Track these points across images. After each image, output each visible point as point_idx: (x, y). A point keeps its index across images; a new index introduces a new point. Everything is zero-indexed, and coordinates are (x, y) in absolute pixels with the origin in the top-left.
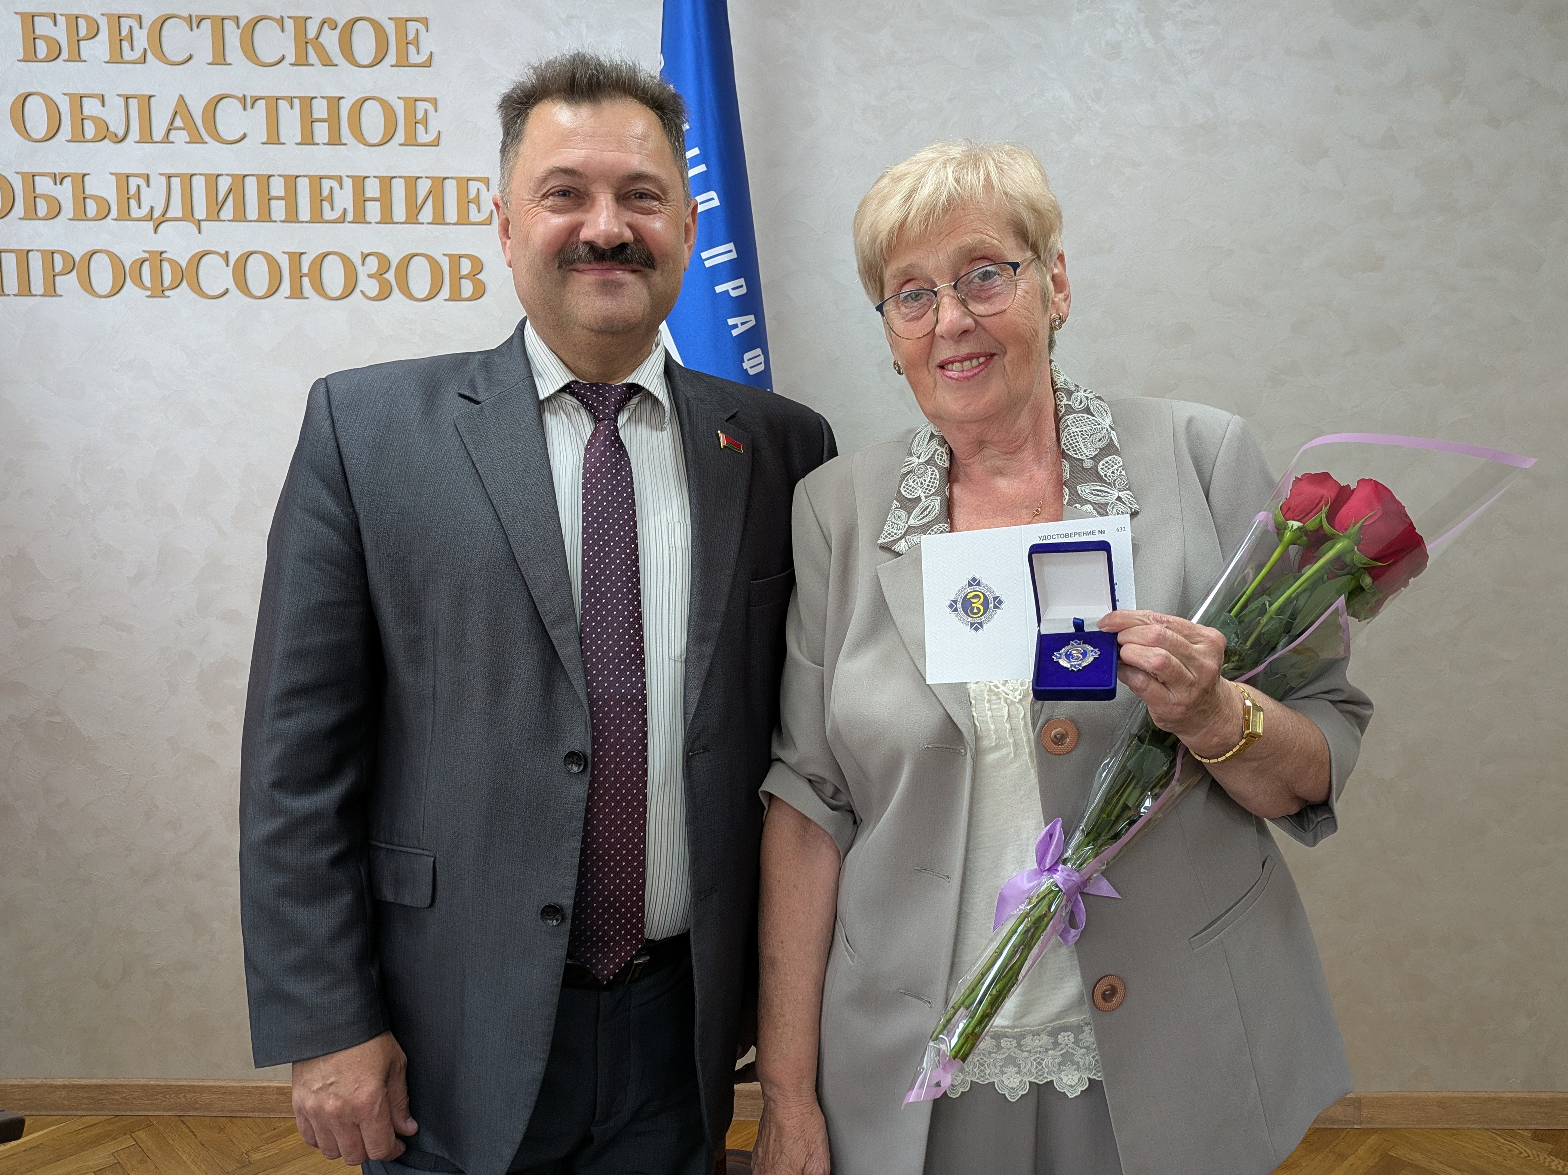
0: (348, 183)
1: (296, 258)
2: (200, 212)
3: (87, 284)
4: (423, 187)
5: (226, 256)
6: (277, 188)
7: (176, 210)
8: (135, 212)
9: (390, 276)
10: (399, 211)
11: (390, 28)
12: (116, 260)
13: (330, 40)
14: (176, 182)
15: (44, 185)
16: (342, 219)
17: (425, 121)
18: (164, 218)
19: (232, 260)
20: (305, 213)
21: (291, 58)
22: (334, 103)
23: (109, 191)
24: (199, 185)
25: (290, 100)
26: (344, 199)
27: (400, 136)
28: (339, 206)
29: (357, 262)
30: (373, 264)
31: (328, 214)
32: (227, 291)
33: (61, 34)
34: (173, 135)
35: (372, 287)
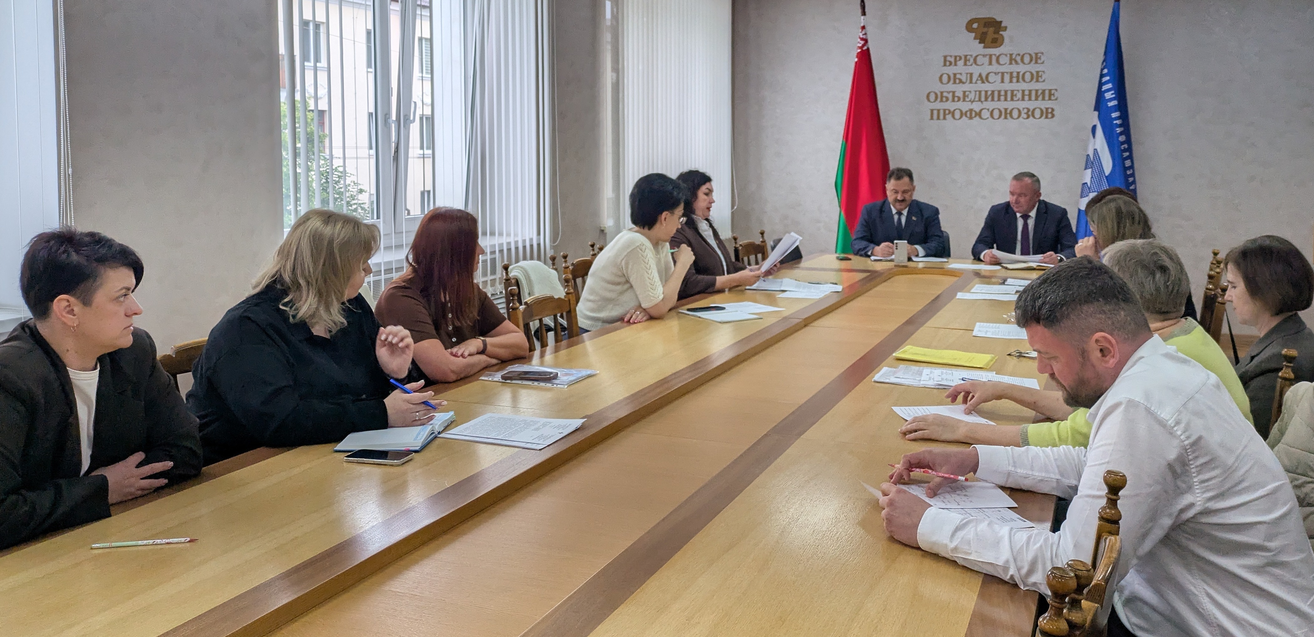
0: (1021, 92)
1: (1006, 110)
2: (983, 99)
3: (953, 117)
4: (1040, 92)
5: (988, 110)
6: (1003, 93)
7: (977, 99)
8: (967, 100)
9: (1030, 113)
10: (1033, 97)
11: (1034, 56)
12: (961, 111)
13: (1018, 59)
14: (977, 93)
15: (945, 94)
16: (1018, 100)
17: (1041, 77)
18: (973, 101)
19: (990, 110)
20: (1009, 99)
21: (1008, 62)
22: (1018, 73)
23: (961, 95)
24: (983, 94)
25: (1007, 73)
26: (1019, 95)
27: (1035, 80)
28: (1018, 97)
29: (1021, 109)
30: (1026, 111)
31: (1015, 99)
32: (988, 118)
33: (952, 60)
34: (978, 82)
35: (1025, 116)
